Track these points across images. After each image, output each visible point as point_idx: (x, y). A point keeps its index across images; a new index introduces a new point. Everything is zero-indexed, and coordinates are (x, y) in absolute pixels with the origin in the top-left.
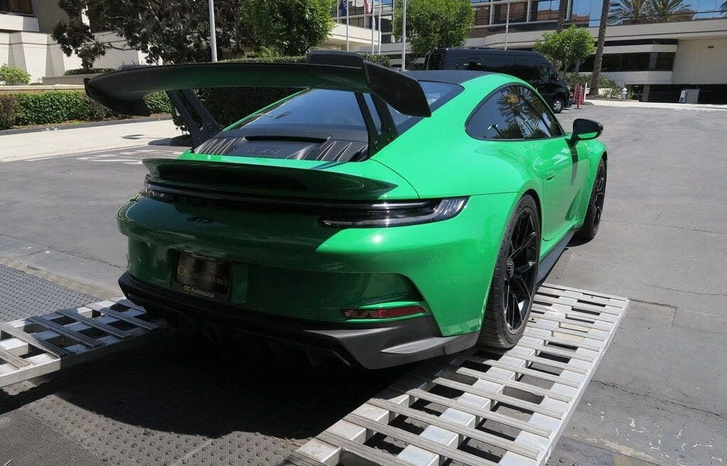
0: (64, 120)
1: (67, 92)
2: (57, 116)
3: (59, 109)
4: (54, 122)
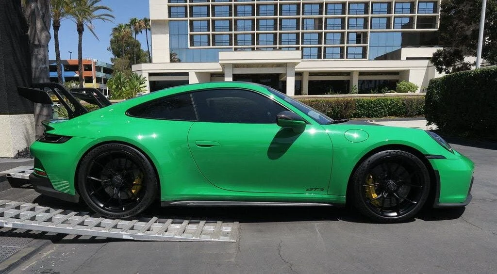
0: (385, 116)
1: (392, 98)
2: (381, 113)
3: (384, 109)
4: (378, 117)
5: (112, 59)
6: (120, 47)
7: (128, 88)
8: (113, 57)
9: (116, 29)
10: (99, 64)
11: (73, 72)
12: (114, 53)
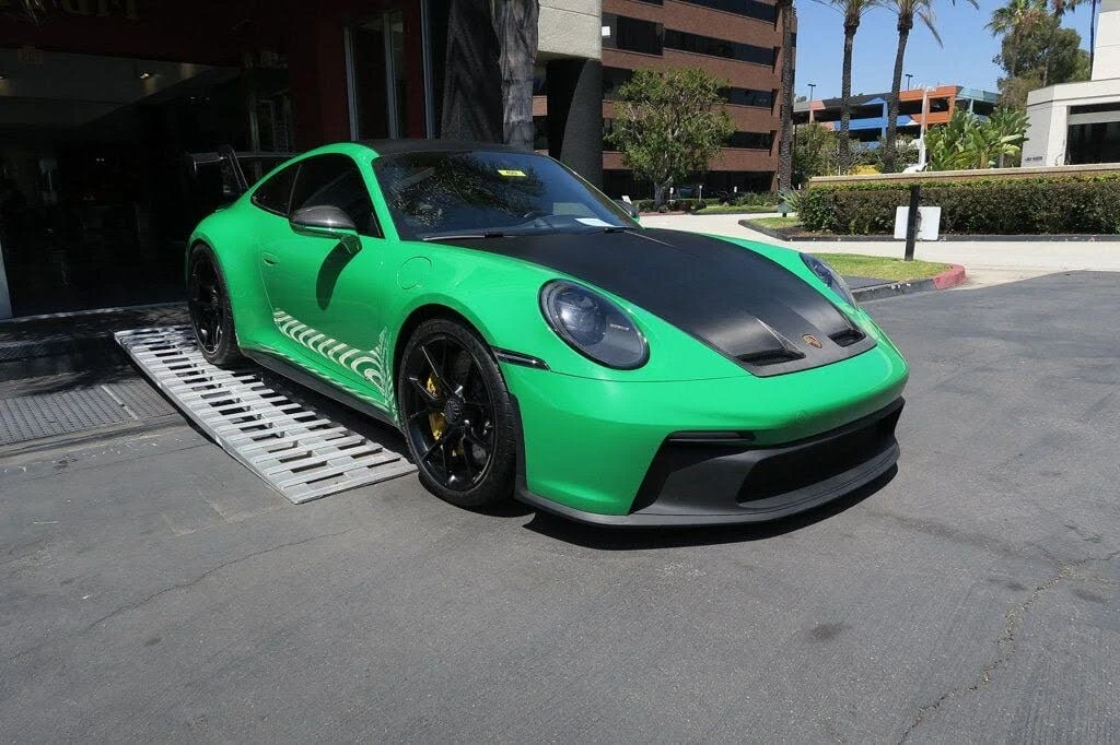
5: (1000, 83)
6: (1023, 52)
7: (971, 146)
8: (1005, 75)
9: (1002, 11)
10: (964, 95)
11: (905, 117)
12: (1007, 67)
